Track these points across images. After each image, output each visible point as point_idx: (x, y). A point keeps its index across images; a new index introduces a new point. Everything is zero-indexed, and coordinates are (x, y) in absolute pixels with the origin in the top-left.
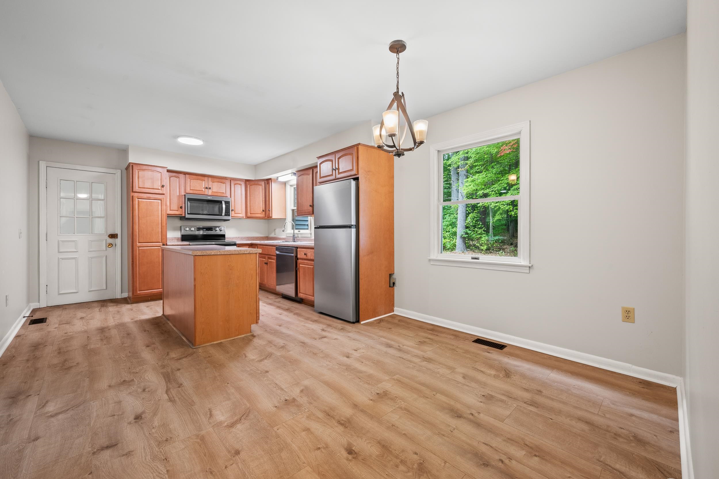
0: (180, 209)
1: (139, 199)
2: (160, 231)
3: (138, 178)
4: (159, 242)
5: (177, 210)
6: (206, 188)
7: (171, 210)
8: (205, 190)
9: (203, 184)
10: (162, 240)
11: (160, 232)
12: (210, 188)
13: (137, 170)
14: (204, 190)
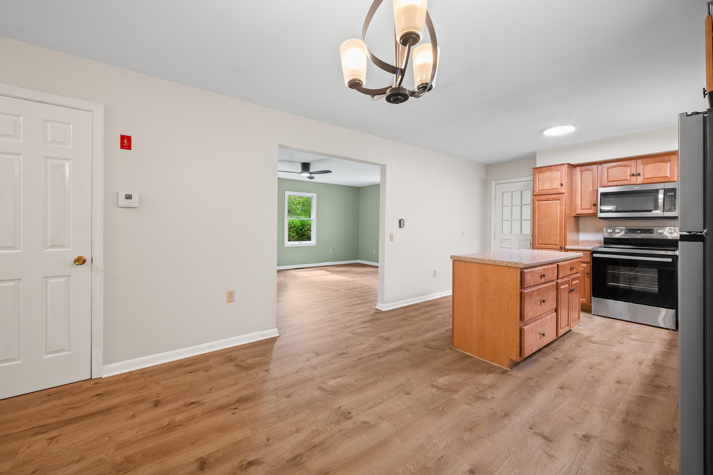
0: (593, 207)
1: (539, 202)
2: (558, 232)
3: (538, 181)
4: (557, 245)
5: (590, 208)
6: (633, 175)
7: (581, 209)
8: (631, 178)
9: (628, 171)
10: (560, 242)
11: (558, 234)
12: (639, 175)
13: (538, 174)
14: (629, 178)
